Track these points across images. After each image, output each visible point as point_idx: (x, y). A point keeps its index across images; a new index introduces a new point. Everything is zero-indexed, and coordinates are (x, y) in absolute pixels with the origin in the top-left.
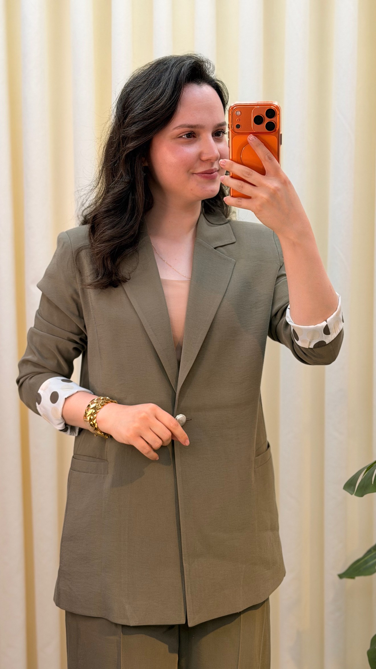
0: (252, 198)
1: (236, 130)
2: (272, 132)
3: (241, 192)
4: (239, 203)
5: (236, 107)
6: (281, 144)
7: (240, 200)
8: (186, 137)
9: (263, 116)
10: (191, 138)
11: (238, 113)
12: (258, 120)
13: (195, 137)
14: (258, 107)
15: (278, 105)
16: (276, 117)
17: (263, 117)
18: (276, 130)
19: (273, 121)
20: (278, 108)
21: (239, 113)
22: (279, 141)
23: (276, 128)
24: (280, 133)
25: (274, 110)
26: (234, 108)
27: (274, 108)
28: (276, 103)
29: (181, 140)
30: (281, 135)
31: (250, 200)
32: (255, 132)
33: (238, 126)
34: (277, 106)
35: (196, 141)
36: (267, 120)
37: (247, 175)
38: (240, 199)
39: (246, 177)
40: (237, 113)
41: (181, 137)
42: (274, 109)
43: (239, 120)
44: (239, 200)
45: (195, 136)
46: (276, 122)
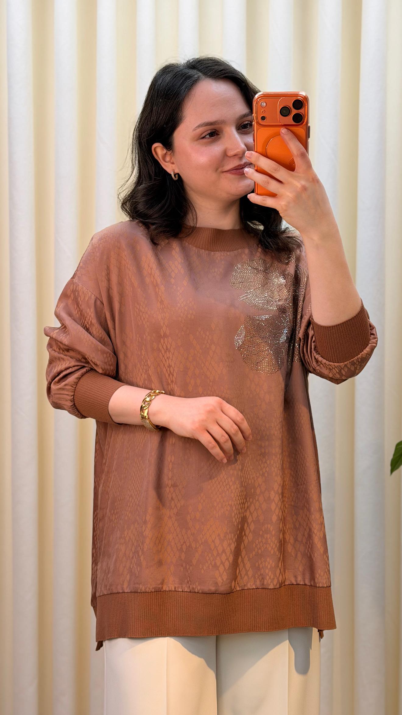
0: (277, 196)
1: (262, 122)
2: (299, 124)
3: (267, 188)
4: (264, 201)
5: (261, 98)
6: (309, 137)
7: (265, 198)
8: (209, 137)
9: (290, 107)
10: (214, 136)
11: (263, 104)
12: (285, 112)
13: (219, 135)
14: (284, 98)
15: (306, 95)
16: (304, 108)
17: (288, 107)
18: (304, 122)
19: (301, 113)
20: (306, 99)
21: (265, 104)
22: (308, 135)
23: (304, 119)
24: (308, 126)
25: (302, 101)
26: (259, 99)
28: (303, 94)
29: (205, 140)
30: (309, 127)
31: (276, 198)
32: (281, 124)
33: (263, 118)
34: (305, 97)
35: (220, 138)
36: (294, 112)
37: (274, 171)
39: (273, 172)
41: (203, 138)
42: (302, 99)
43: (264, 112)
45: (219, 133)
46: (304, 114)
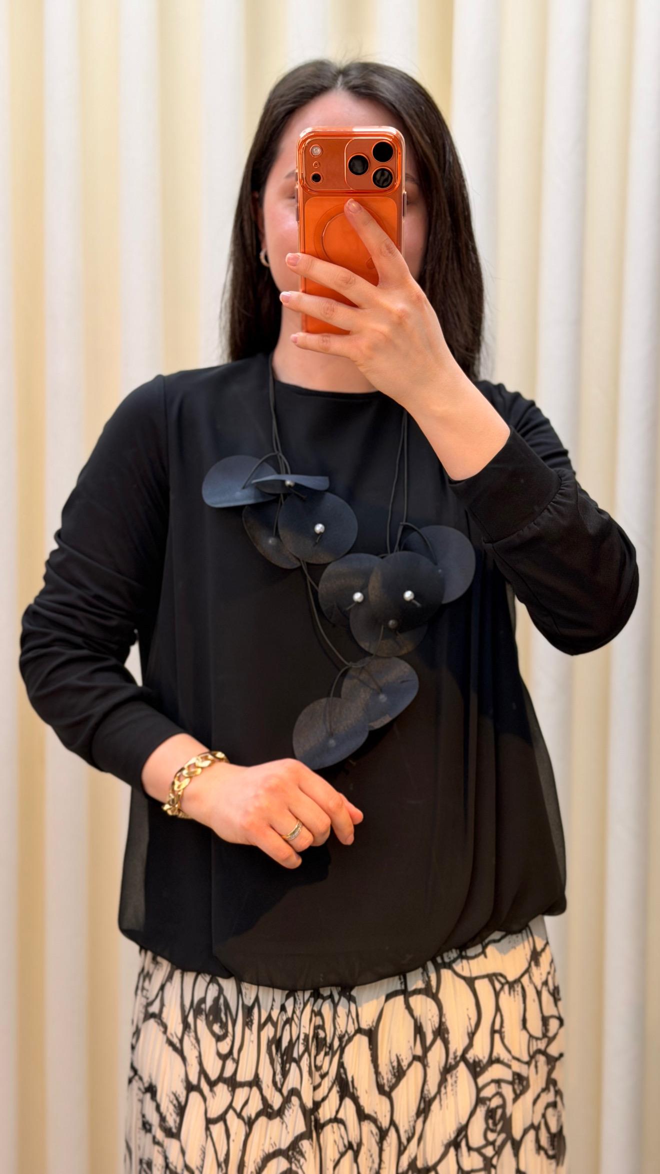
0: (350, 333)
1: (312, 186)
2: (386, 191)
3: (329, 322)
4: (325, 344)
5: (309, 140)
7: (328, 339)
9: (367, 156)
12: (359, 164)
16: (394, 159)
17: (367, 158)
18: (394, 186)
19: (389, 167)
20: (397, 141)
21: (317, 151)
23: (395, 181)
25: (390, 144)
26: (307, 142)
27: (391, 140)
31: (347, 337)
32: (351, 189)
33: (316, 178)
34: (395, 136)
36: (375, 165)
37: (344, 284)
38: (327, 336)
40: (314, 150)
42: (389, 141)
43: (318, 164)
44: (324, 338)
46: (394, 169)
